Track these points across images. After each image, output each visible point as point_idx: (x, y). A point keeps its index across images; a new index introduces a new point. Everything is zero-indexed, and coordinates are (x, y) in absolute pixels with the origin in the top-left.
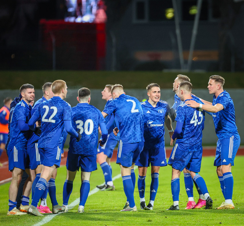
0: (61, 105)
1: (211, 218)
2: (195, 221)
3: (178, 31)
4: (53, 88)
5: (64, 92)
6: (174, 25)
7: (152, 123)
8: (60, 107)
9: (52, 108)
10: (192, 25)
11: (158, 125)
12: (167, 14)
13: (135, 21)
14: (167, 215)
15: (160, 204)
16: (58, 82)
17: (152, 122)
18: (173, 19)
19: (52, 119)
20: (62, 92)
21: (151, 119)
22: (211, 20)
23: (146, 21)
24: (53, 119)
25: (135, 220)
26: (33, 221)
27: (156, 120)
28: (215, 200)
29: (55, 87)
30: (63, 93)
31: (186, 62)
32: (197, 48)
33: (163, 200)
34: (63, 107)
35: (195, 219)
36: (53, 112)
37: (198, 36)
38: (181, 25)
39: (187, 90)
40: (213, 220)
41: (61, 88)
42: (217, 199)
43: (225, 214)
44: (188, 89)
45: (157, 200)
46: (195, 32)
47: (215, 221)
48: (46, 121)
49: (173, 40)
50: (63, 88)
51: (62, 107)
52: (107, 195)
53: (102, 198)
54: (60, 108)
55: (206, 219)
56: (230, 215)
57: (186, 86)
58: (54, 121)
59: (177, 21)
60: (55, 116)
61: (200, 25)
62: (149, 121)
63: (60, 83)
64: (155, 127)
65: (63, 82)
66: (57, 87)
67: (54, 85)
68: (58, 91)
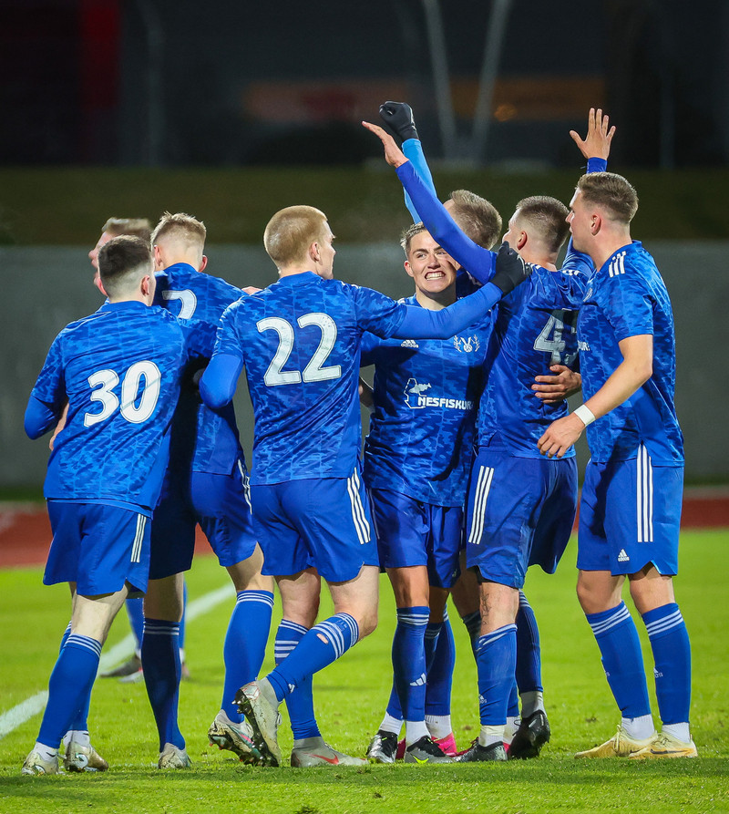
4: (272, 243)
5: (318, 257)
7: (426, 394)
9: (304, 321)
11: (451, 401)
14: (382, 784)
15: (351, 740)
19: (324, 366)
20: (308, 255)
21: (422, 376)
25: (244, 806)
27: (444, 382)
28: (589, 721)
29: (280, 237)
30: (315, 260)
31: (464, 126)
32: (509, 66)
33: (363, 720)
35: (503, 802)
41: (305, 241)
45: (340, 721)
48: (292, 378)
50: (312, 237)
52: (124, 701)
53: (101, 715)
56: (657, 782)
58: (334, 372)
62: (412, 382)
63: (299, 220)
64: (438, 408)
65: (315, 214)
66: (289, 236)
67: (274, 229)
68: (291, 251)
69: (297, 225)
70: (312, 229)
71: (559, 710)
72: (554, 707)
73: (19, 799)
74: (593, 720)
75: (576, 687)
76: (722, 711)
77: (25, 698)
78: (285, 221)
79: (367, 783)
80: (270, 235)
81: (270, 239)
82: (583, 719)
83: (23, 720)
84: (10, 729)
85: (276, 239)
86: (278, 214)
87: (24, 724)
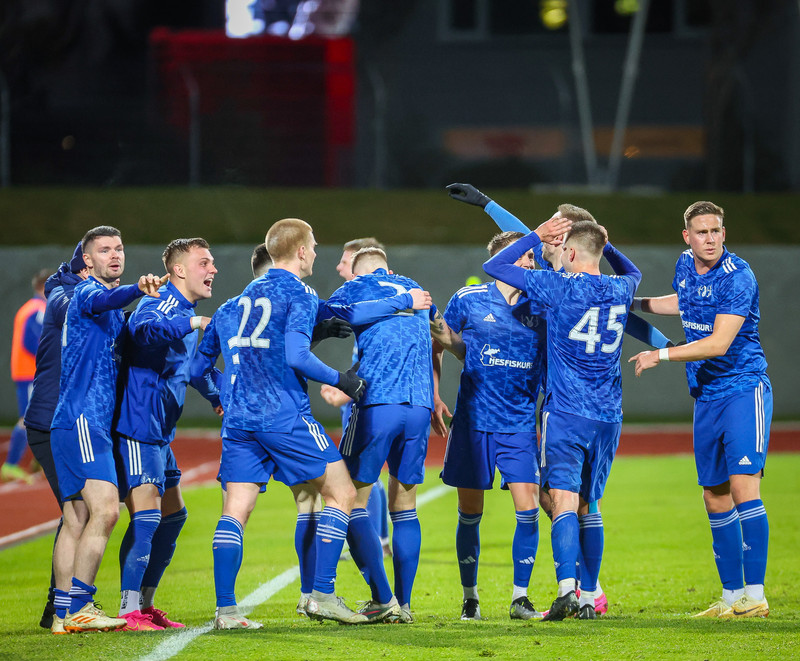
0: (283, 293)
1: (676, 647)
2: (629, 656)
3: (578, 68)
4: (271, 243)
5: (303, 256)
6: (566, 47)
7: (496, 356)
8: (279, 297)
10: (624, 47)
11: (514, 362)
12: (547, 11)
13: (445, 33)
14: (540, 636)
16: (285, 225)
17: (495, 351)
18: (564, 29)
19: (260, 337)
20: (296, 254)
21: (495, 343)
22: (683, 31)
23: (480, 34)
24: (264, 335)
26: (127, 655)
27: (510, 348)
28: (690, 591)
29: (277, 240)
30: (301, 258)
31: (603, 161)
32: (637, 117)
34: (288, 297)
35: (627, 649)
36: (261, 316)
37: (640, 82)
38: (587, 46)
39: (588, 249)
40: (683, 652)
42: (697, 587)
43: (720, 635)
44: (594, 247)
46: (631, 68)
47: (689, 656)
48: (246, 342)
49: (564, 96)
50: (301, 242)
51: (284, 296)
54: (280, 301)
55: (663, 648)
56: (738, 635)
57: (589, 237)
58: (265, 343)
59: (577, 36)
60: (267, 328)
61: (646, 46)
62: (487, 347)
63: (293, 229)
64: (503, 367)
65: (304, 226)
66: (284, 240)
67: (274, 234)
68: (284, 251)
69: (290, 233)
70: (301, 237)
71: (668, 583)
72: (665, 580)
73: (279, 643)
74: (693, 590)
75: (681, 566)
76: (786, 584)
77: (283, 571)
78: (282, 228)
79: (530, 634)
80: (270, 237)
81: (270, 242)
82: (686, 588)
83: (282, 587)
84: (273, 593)
85: (274, 241)
86: (277, 223)
87: (283, 589)
